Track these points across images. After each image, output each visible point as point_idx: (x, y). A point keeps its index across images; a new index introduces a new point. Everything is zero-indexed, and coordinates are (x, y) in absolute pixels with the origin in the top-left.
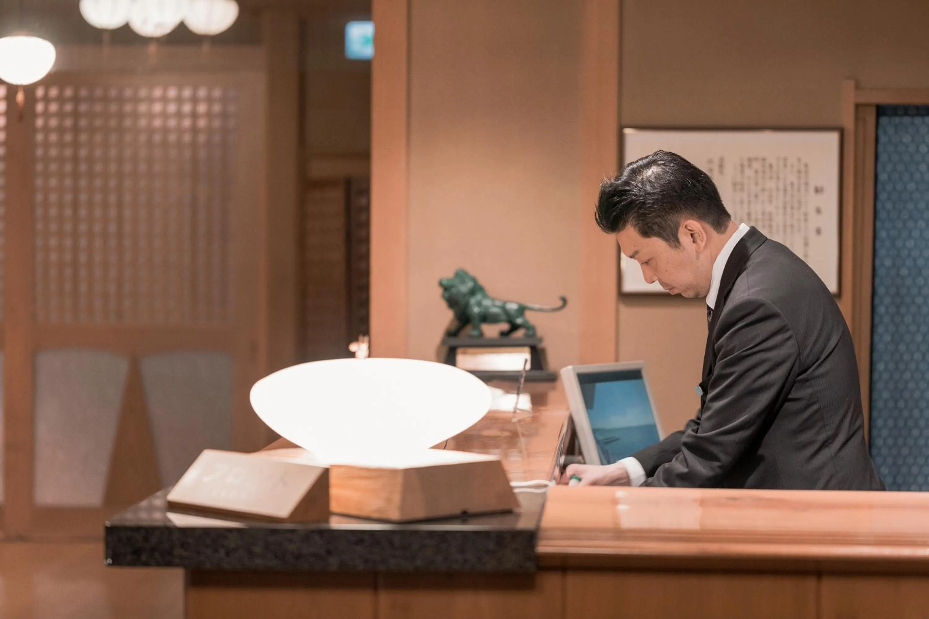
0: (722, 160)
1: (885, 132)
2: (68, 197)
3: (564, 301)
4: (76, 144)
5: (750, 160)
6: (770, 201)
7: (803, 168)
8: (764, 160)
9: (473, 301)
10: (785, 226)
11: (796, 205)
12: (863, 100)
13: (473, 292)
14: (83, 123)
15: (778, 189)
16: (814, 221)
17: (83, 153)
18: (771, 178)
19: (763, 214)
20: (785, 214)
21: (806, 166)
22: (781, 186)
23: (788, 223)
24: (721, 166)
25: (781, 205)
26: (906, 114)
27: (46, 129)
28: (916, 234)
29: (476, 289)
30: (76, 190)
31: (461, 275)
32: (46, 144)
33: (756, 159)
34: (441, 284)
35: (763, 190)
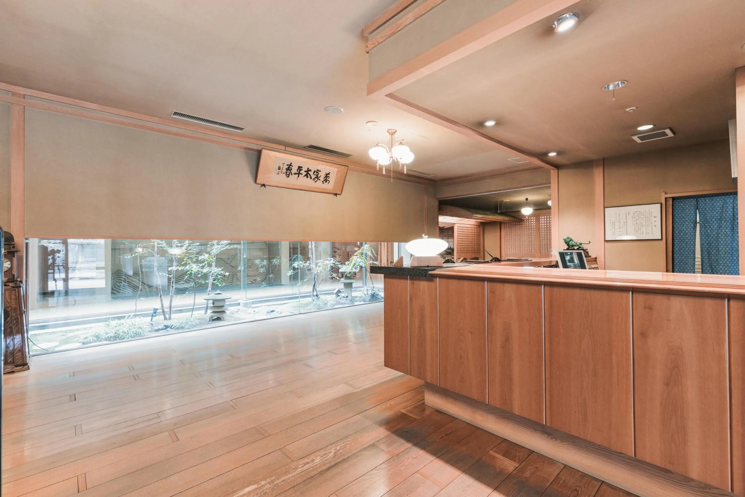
0: (629, 212)
1: (675, 204)
2: (546, 234)
3: (590, 242)
4: (547, 225)
5: (636, 212)
6: (642, 220)
7: (650, 213)
8: (640, 211)
9: (570, 242)
10: (646, 225)
11: (649, 220)
12: (668, 196)
13: (570, 241)
14: (548, 222)
15: (644, 217)
16: (654, 224)
17: (548, 227)
18: (642, 215)
19: (640, 223)
20: (646, 222)
21: (651, 212)
22: (645, 217)
23: (647, 224)
24: (629, 214)
25: (645, 221)
26: (681, 199)
27: (542, 223)
28: (685, 225)
29: (571, 240)
30: (547, 232)
31: (568, 238)
32: (542, 226)
33: (638, 211)
34: (564, 239)
35: (640, 218)
